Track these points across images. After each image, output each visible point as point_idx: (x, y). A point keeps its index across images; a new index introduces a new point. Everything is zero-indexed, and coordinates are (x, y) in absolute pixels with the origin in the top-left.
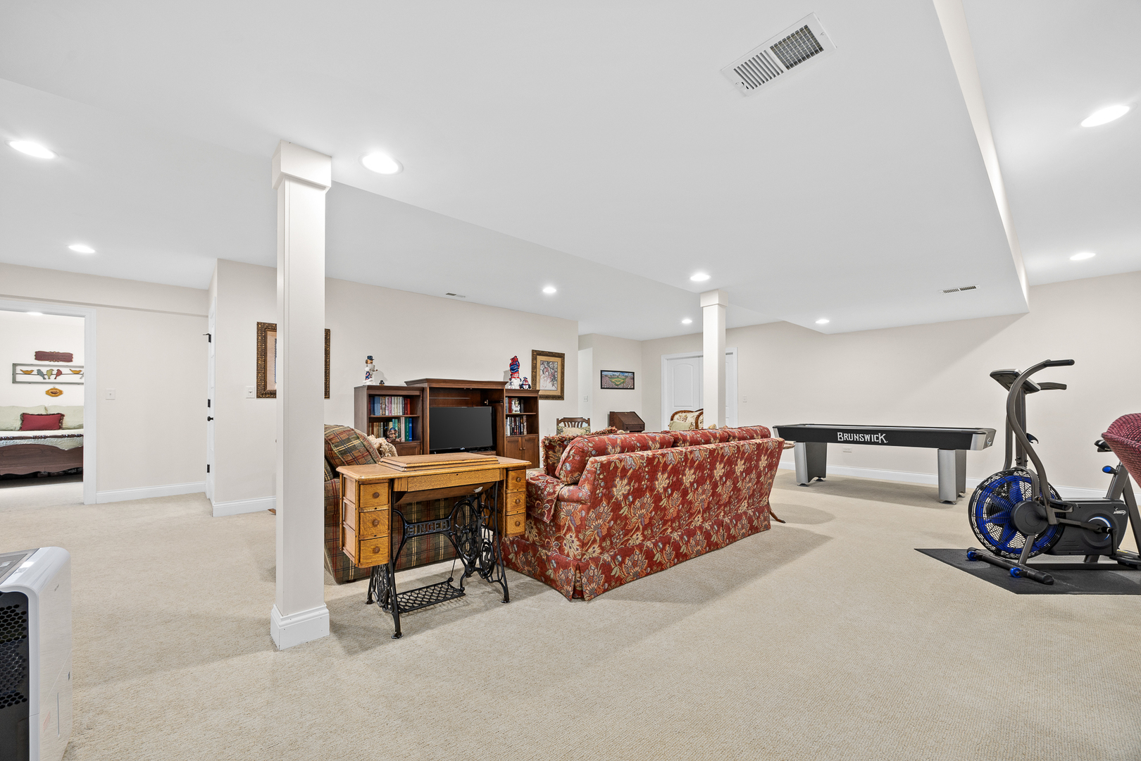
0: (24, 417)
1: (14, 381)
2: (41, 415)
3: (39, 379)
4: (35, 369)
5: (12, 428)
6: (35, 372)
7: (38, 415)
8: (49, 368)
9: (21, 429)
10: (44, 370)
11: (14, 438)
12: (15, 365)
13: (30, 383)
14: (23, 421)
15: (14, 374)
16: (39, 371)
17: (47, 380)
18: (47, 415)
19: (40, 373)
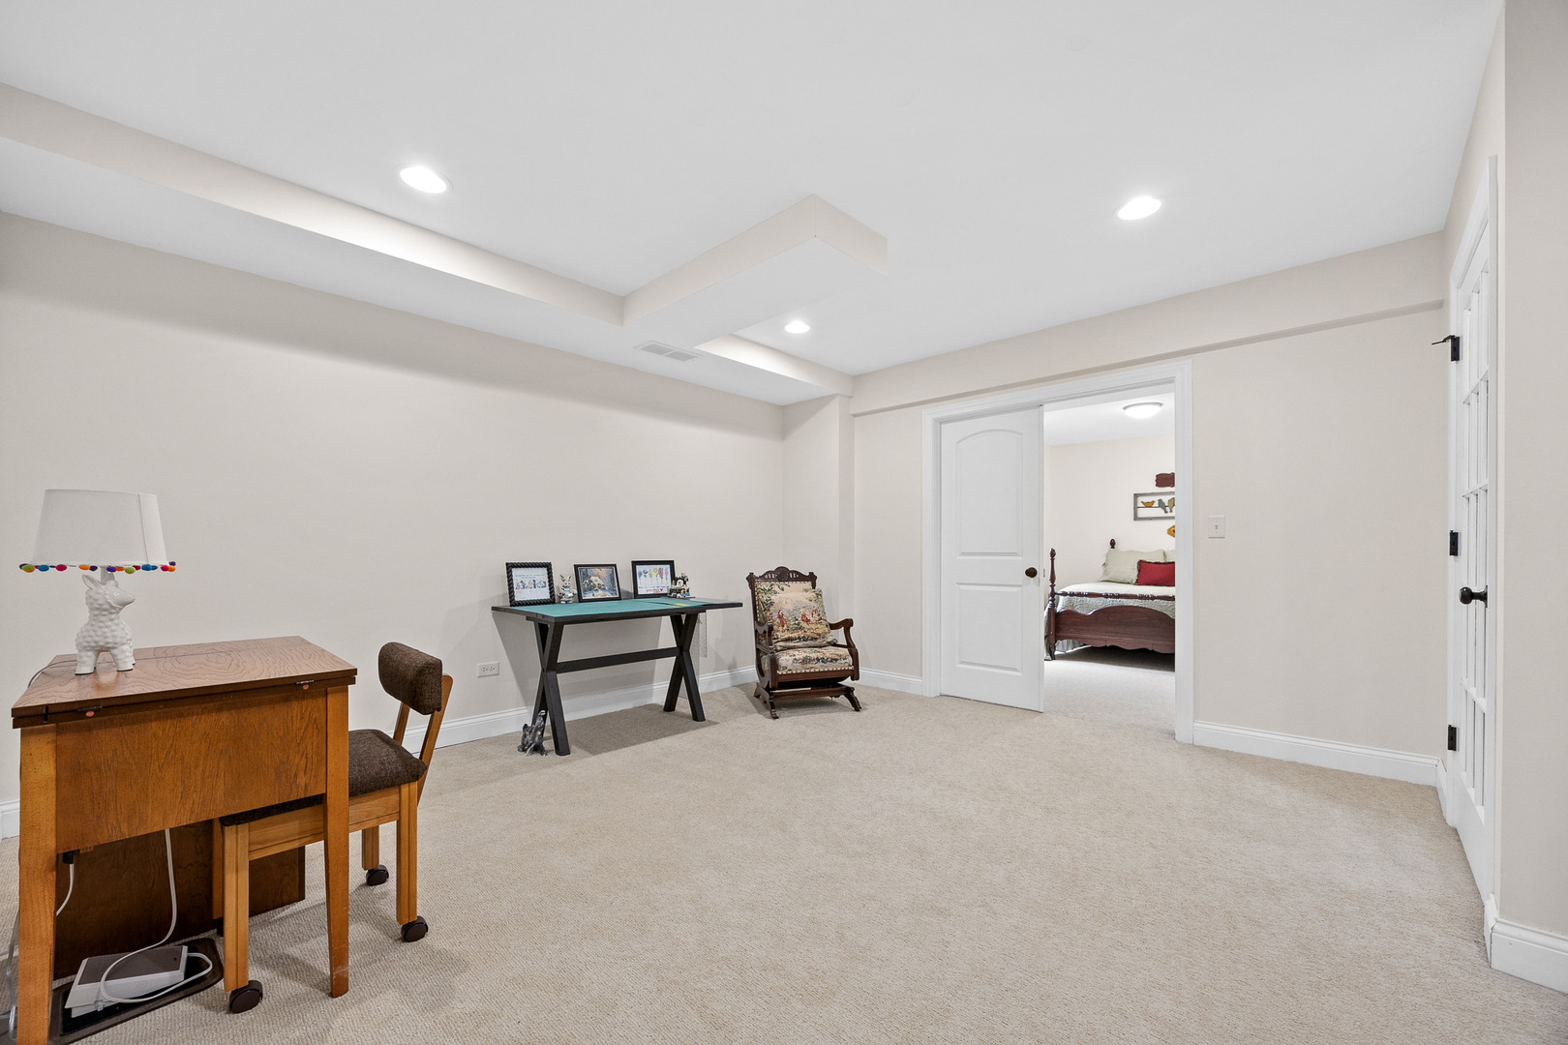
0: (1142, 565)
1: (1136, 518)
2: (1159, 563)
3: (1160, 512)
4: (1156, 499)
5: (1129, 581)
6: (1156, 504)
7: (1156, 563)
8: (1170, 497)
9: (1138, 583)
10: (1166, 499)
11: (1119, 596)
12: (1136, 496)
13: (1151, 519)
14: (1139, 571)
15: (1136, 508)
16: (1160, 501)
17: (1169, 514)
18: (1165, 563)
19: (1161, 504)
